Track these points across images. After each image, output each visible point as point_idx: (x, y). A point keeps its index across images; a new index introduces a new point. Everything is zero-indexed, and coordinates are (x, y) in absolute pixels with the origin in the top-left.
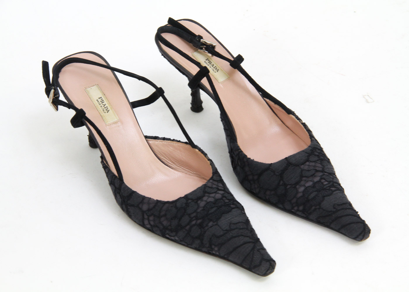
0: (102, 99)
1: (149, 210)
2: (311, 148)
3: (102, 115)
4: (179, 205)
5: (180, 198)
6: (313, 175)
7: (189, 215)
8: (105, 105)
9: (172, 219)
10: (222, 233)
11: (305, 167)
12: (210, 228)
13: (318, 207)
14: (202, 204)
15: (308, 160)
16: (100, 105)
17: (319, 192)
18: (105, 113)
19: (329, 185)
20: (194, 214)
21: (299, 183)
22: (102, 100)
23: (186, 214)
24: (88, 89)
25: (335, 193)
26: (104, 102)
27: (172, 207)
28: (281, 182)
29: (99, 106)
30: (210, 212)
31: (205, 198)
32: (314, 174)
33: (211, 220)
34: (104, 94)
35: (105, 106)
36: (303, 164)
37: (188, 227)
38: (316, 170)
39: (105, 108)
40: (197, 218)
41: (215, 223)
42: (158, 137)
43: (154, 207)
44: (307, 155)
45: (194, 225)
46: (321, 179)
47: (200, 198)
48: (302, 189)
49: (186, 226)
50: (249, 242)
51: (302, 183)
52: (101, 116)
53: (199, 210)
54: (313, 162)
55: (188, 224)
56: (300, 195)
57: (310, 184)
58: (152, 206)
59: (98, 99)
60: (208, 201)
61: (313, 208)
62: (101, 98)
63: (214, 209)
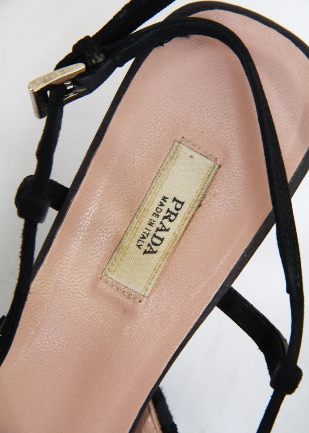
0: (177, 209)
3: (125, 243)
8: (167, 230)
16: (154, 218)
18: (139, 246)
22: (175, 212)
24: (185, 151)
26: (171, 221)
29: (149, 216)
34: (200, 206)
35: (160, 234)
39: (154, 236)
52: (120, 242)
59: (169, 200)
62: (179, 206)
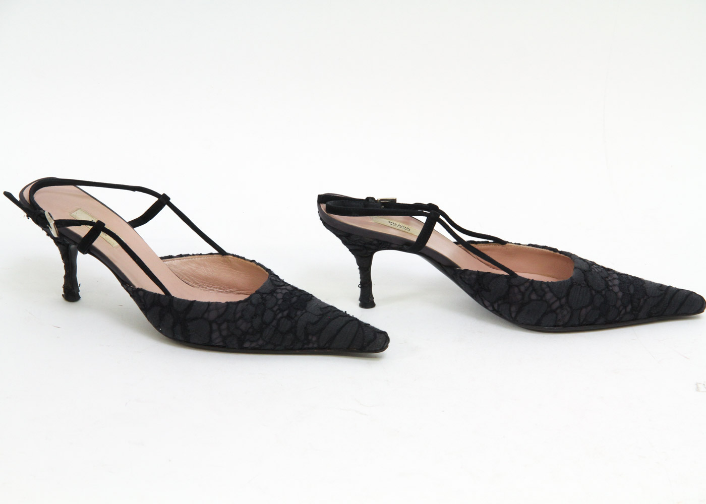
1: (219, 317)
7: (271, 309)
9: (252, 318)
10: (316, 319)
12: (300, 317)
20: (277, 307)
23: (266, 309)
27: (247, 305)
33: (298, 309)
37: (274, 323)
40: (282, 311)
41: (304, 311)
43: (226, 311)
45: (282, 318)
49: (272, 321)
53: (280, 302)
55: (274, 318)
58: (221, 311)
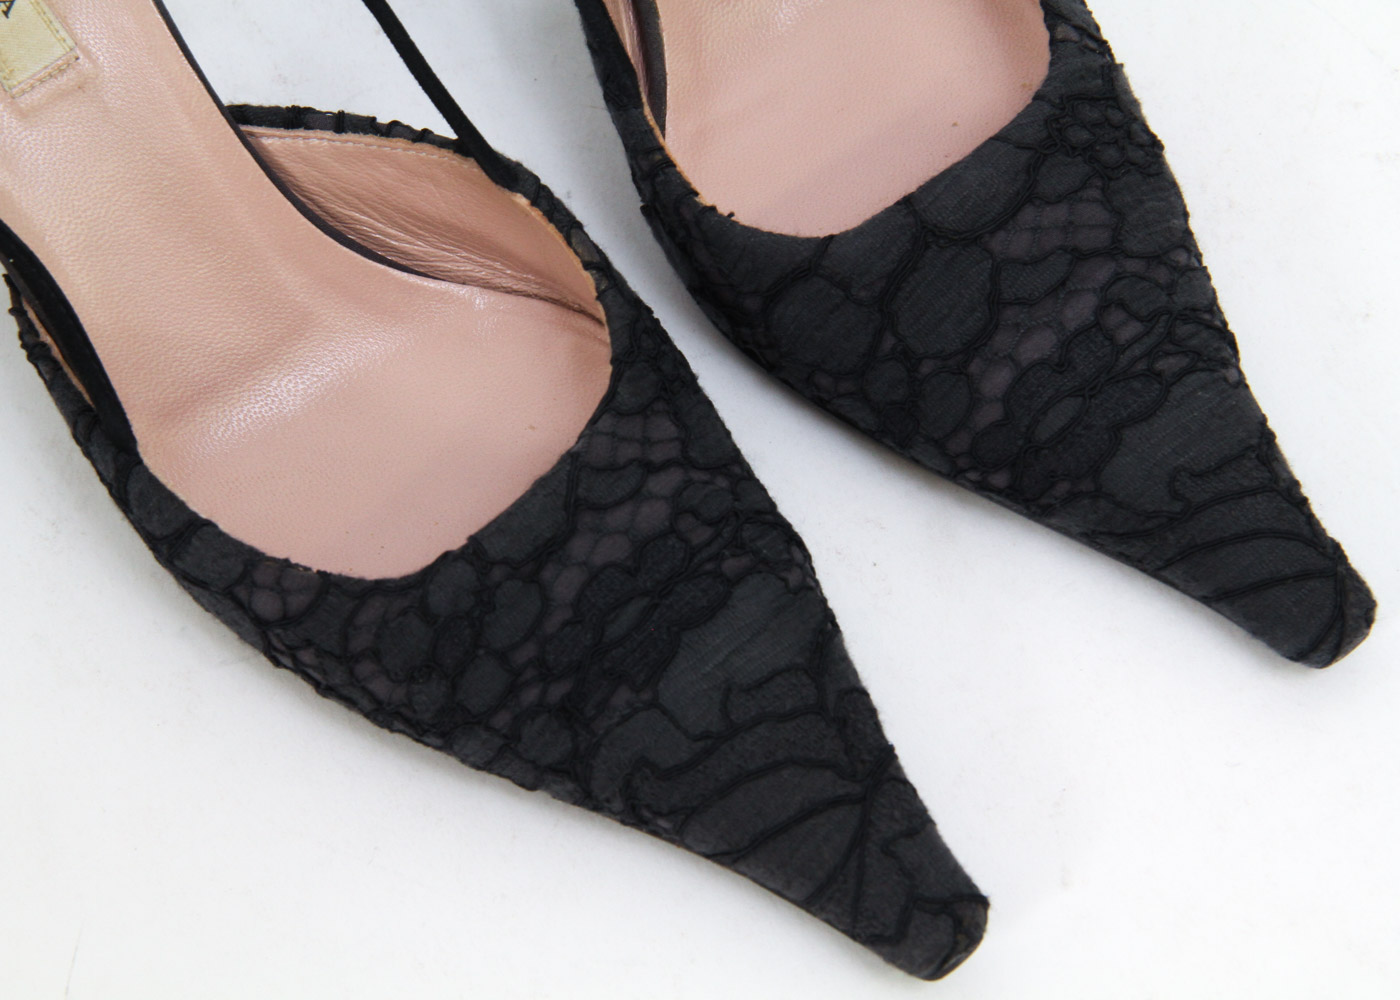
1: (288, 619)
2: (1047, 109)
4: (439, 599)
5: (446, 557)
6: (1060, 288)
7: (502, 657)
9: (411, 677)
10: (683, 754)
11: (1015, 243)
12: (618, 724)
13: (1086, 485)
14: (565, 583)
15: (1028, 196)
17: (1091, 397)
19: (1149, 341)
20: (528, 651)
21: (985, 345)
23: (481, 652)
25: (1177, 391)
27: (404, 612)
28: (889, 342)
30: (615, 630)
31: (579, 547)
32: (1063, 283)
33: (619, 679)
36: (1005, 220)
37: (502, 720)
38: (1075, 250)
40: (545, 674)
41: (646, 696)
42: (309, 110)
43: (310, 610)
44: (1024, 156)
46: (1103, 308)
47: (550, 550)
48: (998, 380)
49: (493, 712)
50: (835, 803)
51: (1002, 340)
53: (552, 625)
54: (1060, 199)
55: (503, 703)
56: (989, 414)
57: (1039, 345)
58: (297, 602)
60: (598, 560)
61: (1063, 488)
63: (633, 610)
